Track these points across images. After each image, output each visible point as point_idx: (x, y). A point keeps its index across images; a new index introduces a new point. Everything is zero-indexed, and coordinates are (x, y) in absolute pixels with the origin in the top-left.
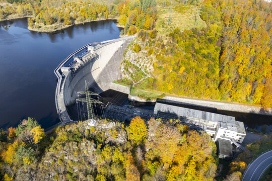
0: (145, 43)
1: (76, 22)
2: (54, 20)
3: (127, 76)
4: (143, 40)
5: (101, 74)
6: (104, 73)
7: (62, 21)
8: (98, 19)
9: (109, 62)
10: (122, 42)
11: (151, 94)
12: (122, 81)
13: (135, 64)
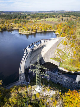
0: (69, 41)
1: (38, 31)
2: (29, 30)
3: (58, 56)
4: (69, 40)
5: (46, 54)
6: (47, 54)
7: (32, 30)
8: (47, 31)
9: (50, 49)
10: (58, 40)
11: (71, 68)
12: (55, 59)
13: (63, 51)
